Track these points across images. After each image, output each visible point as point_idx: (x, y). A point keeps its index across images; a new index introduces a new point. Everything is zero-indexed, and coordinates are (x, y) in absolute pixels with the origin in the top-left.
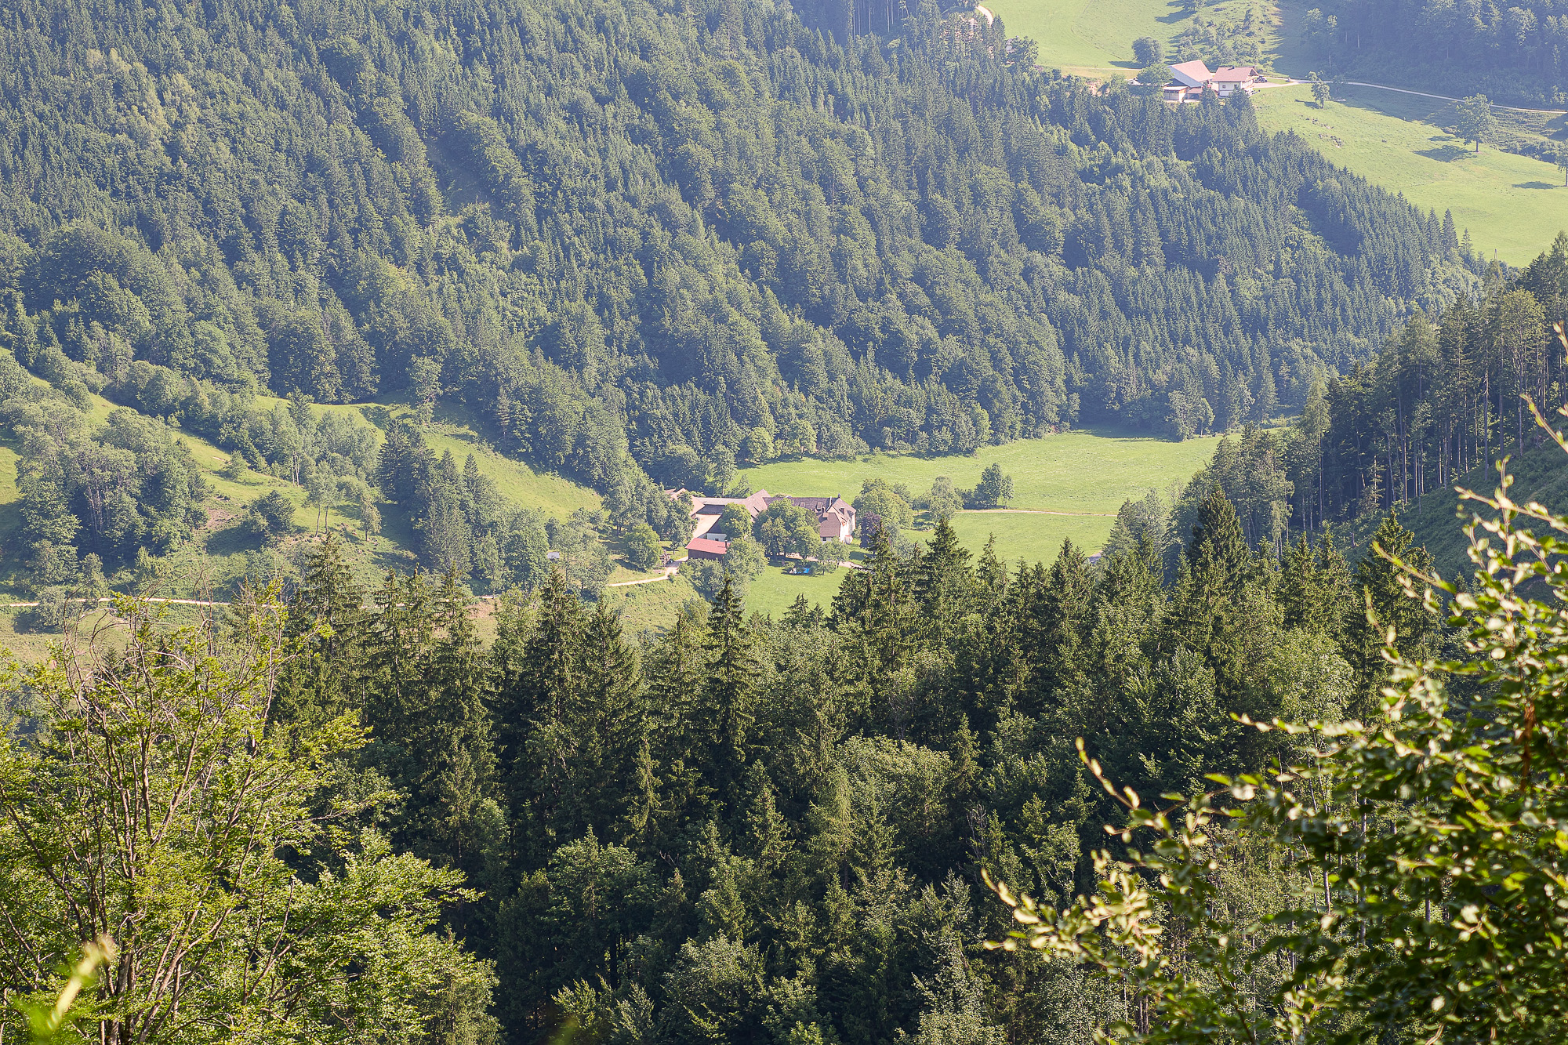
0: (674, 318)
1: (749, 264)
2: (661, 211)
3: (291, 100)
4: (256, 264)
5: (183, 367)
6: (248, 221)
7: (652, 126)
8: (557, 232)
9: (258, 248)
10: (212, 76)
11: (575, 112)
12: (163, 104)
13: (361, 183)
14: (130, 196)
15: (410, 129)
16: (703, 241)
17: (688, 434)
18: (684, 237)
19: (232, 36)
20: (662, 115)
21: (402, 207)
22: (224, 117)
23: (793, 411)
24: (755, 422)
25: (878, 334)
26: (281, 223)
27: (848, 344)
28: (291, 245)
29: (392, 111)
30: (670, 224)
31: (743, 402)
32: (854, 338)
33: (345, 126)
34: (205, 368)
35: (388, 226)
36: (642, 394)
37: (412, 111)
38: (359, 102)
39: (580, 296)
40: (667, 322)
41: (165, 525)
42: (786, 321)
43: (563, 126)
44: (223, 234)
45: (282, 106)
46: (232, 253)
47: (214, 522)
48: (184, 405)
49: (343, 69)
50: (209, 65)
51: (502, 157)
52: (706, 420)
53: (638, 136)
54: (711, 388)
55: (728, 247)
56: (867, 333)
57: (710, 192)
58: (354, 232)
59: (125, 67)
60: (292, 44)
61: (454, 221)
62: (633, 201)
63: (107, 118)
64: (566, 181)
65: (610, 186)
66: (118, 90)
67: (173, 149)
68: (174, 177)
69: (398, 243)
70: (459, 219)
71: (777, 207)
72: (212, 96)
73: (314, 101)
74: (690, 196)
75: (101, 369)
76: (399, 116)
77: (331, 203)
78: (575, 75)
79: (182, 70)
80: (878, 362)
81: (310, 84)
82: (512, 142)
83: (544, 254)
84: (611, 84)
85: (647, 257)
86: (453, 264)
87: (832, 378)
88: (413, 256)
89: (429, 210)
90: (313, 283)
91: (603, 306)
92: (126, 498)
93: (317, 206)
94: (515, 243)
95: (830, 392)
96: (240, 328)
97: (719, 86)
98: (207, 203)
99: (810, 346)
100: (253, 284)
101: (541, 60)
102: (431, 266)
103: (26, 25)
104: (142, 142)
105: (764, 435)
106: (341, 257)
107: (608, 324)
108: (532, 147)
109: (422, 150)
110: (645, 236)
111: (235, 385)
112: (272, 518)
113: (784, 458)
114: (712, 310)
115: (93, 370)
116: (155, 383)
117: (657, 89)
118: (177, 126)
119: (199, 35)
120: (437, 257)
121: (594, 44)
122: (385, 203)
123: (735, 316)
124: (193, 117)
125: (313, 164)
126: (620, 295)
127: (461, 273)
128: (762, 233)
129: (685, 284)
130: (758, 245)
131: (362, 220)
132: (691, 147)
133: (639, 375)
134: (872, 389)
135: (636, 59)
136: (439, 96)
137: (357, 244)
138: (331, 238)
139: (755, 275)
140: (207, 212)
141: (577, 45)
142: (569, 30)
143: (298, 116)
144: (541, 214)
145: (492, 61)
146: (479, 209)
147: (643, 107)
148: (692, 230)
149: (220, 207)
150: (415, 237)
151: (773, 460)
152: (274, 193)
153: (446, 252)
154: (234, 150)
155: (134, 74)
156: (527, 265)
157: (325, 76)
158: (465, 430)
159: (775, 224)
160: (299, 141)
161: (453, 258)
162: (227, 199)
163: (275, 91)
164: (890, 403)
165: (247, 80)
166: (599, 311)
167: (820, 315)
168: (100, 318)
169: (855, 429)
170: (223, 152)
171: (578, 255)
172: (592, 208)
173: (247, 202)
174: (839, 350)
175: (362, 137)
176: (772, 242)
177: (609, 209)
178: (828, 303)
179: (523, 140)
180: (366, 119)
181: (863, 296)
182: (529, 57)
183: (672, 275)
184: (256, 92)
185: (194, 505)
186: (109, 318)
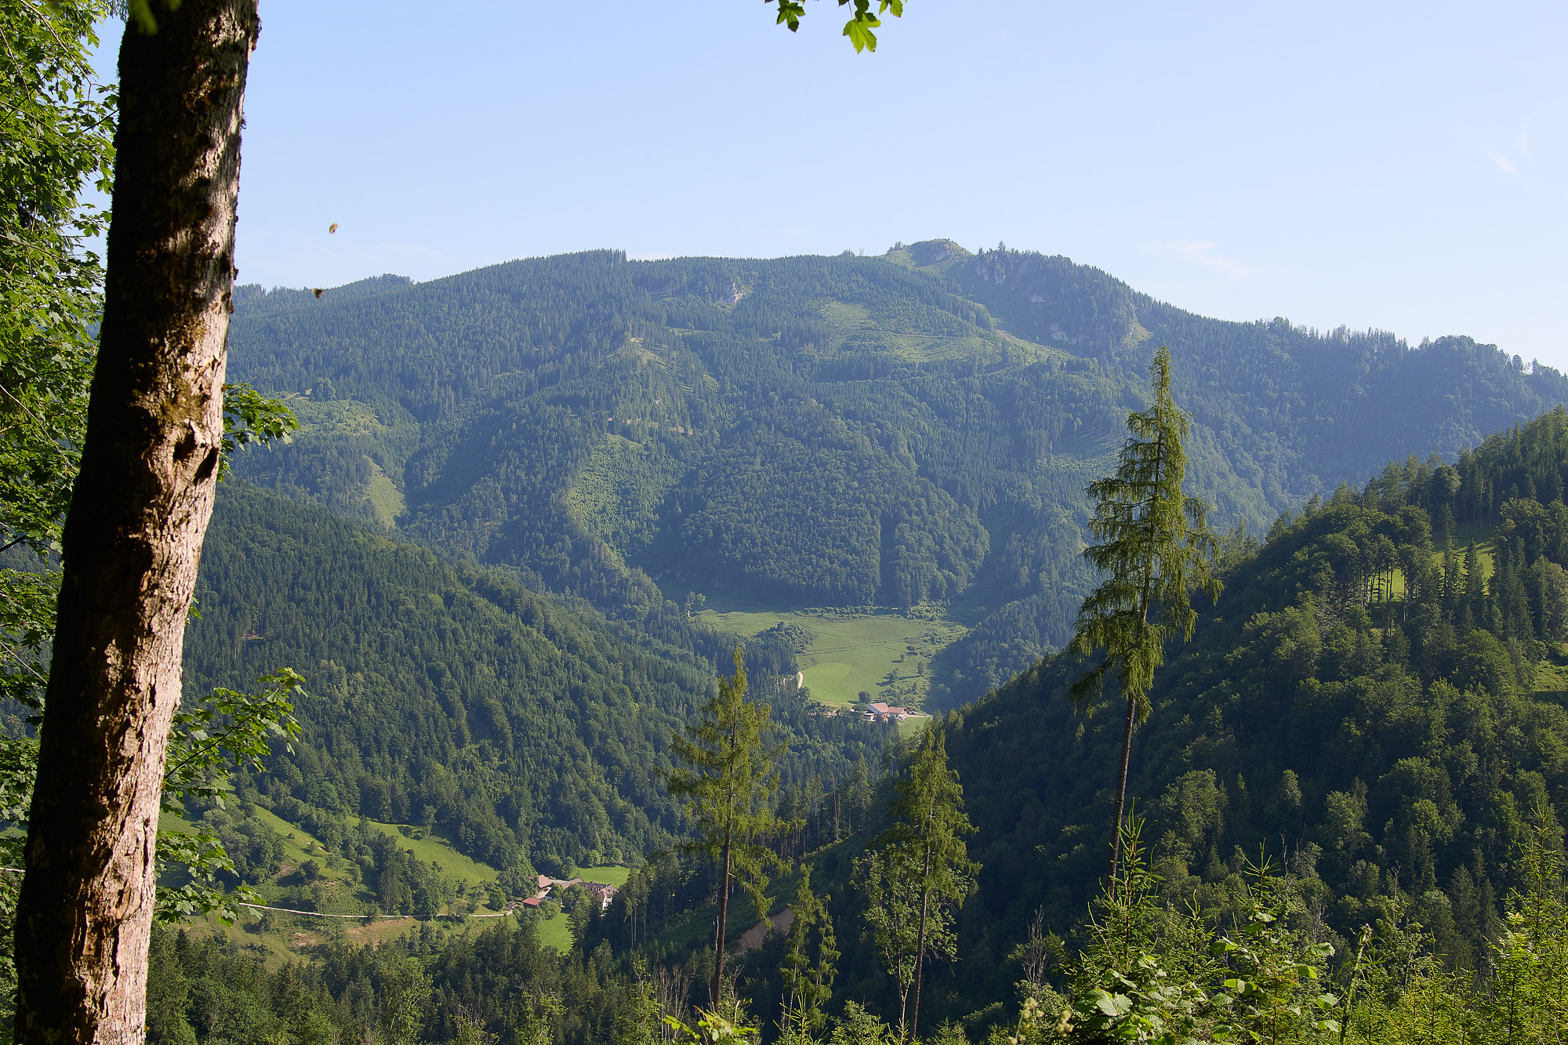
0: (565, 797)
1: (610, 777)
2: (571, 750)
3: (409, 687)
4: (376, 759)
5: (313, 801)
6: (376, 740)
7: (577, 711)
8: (522, 756)
9: (379, 752)
10: (374, 675)
11: (543, 702)
12: (348, 685)
13: (432, 725)
14: (324, 725)
15: (461, 704)
16: (589, 763)
17: (559, 851)
18: (579, 762)
19: (389, 658)
20: (583, 707)
21: (449, 738)
22: (374, 693)
23: (614, 844)
24: (594, 847)
25: (663, 812)
26: (391, 741)
27: (649, 816)
28: (394, 751)
29: (455, 697)
30: (574, 756)
31: (588, 838)
32: (652, 814)
33: (432, 702)
34: (323, 803)
35: (442, 747)
36: (542, 831)
37: (464, 698)
38: (440, 691)
39: (526, 784)
40: (562, 799)
41: (257, 871)
42: (621, 803)
43: (535, 708)
44: (363, 744)
45: (404, 689)
46: (366, 753)
47: (285, 870)
48: (306, 818)
49: (436, 675)
50: (375, 670)
51: (501, 719)
52: (568, 845)
53: (570, 715)
54: (573, 830)
55: (601, 768)
56: (658, 811)
57: (597, 742)
58: (425, 748)
59: (336, 668)
60: (417, 664)
61: (474, 747)
62: (559, 744)
63: (322, 689)
64: (530, 733)
65: (551, 736)
66: (330, 678)
67: (348, 705)
68: (345, 718)
69: (445, 754)
70: (478, 746)
71: (628, 752)
72: (372, 683)
73: (419, 689)
74: (588, 744)
75: (274, 799)
76: (457, 698)
77: (417, 735)
78: (548, 686)
79: (362, 671)
80: (662, 826)
81: (420, 681)
82: (508, 714)
83: (513, 765)
84: (564, 691)
85: (561, 769)
86: (470, 766)
87: (637, 830)
88: (451, 760)
89: (464, 741)
90: (402, 769)
91: (535, 789)
92: (242, 857)
93: (409, 735)
94: (502, 758)
95: (635, 837)
96: (347, 785)
97: (614, 697)
98: (359, 729)
99: (629, 815)
100: (372, 768)
101: (533, 678)
102: (460, 766)
103: (299, 647)
104: (335, 701)
105: (597, 855)
106: (417, 759)
107: (535, 798)
108: (517, 716)
109: (465, 713)
110: (562, 759)
111: (335, 811)
112: (307, 871)
113: (605, 865)
114: (584, 796)
115: (269, 800)
116: (295, 808)
117: (583, 695)
118: (353, 695)
119: (374, 656)
120: (464, 762)
121: (561, 673)
122: (442, 736)
123: (594, 799)
124: (360, 692)
125: (412, 716)
126: (544, 785)
127: (473, 769)
128: (619, 763)
129: (574, 783)
130: (615, 768)
131: (430, 743)
132: (592, 722)
133: (543, 822)
134: (656, 838)
135: (580, 682)
136: (479, 691)
137: (426, 753)
138: (414, 750)
139: (612, 781)
140: (357, 734)
141: (551, 673)
142: (550, 667)
143: (410, 695)
144: (516, 746)
145: (509, 677)
146: (486, 743)
147: (576, 703)
148: (584, 759)
149: (364, 732)
150: (454, 753)
151: (601, 866)
152: (390, 728)
153: (468, 760)
154: (376, 708)
155: (339, 672)
156: (504, 768)
157: (427, 678)
158: (445, 840)
159: (625, 759)
160: (408, 706)
161: (471, 763)
162: (367, 727)
163: (402, 683)
164: (662, 844)
165: (390, 678)
166: (533, 792)
167: (638, 801)
168: (279, 777)
169: (644, 854)
170: (371, 708)
171: (529, 766)
172: (540, 745)
173: (377, 731)
174: (644, 818)
175: (438, 706)
176: (621, 766)
177: (547, 746)
178: (643, 796)
179: (514, 713)
180: (443, 700)
181: (660, 794)
182: (527, 677)
183: (569, 778)
184: (393, 683)
185: (276, 863)
186: (283, 777)
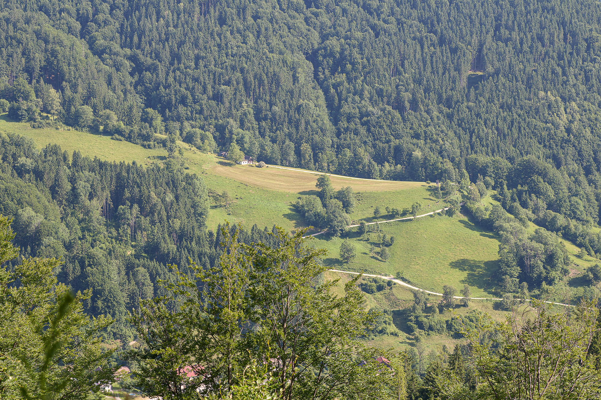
4: (597, 176)
5: (565, 214)
6: (595, 159)
9: (598, 170)
10: (586, 103)
12: (566, 113)
14: (550, 147)
19: (595, 88)
22: (589, 119)
34: (573, 215)
41: (553, 274)
44: (585, 164)
46: (588, 172)
47: (573, 274)
48: (564, 228)
50: (585, 99)
59: (553, 98)
63: (544, 117)
66: (549, 107)
67: (568, 131)
68: (568, 141)
72: (585, 111)
75: (533, 212)
79: (575, 101)
92: (539, 262)
96: (589, 200)
98: (580, 152)
100: (595, 184)
103: (517, 81)
104: (557, 127)
111: (585, 222)
112: (595, 275)
115: (530, 212)
116: (554, 219)
118: (571, 122)
119: (582, 88)
124: (577, 119)
140: (579, 155)
149: (584, 153)
154: (592, 132)
155: (556, 101)
162: (587, 151)
165: (599, 106)
168: (535, 193)
170: (588, 133)
173: (595, 152)
185: (565, 267)
186: (538, 193)
